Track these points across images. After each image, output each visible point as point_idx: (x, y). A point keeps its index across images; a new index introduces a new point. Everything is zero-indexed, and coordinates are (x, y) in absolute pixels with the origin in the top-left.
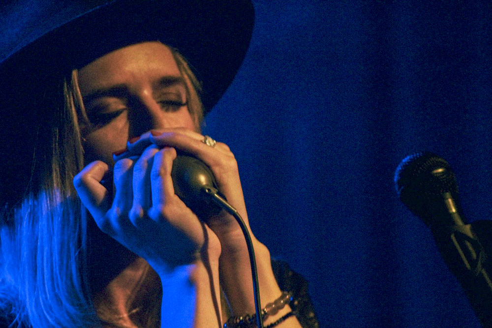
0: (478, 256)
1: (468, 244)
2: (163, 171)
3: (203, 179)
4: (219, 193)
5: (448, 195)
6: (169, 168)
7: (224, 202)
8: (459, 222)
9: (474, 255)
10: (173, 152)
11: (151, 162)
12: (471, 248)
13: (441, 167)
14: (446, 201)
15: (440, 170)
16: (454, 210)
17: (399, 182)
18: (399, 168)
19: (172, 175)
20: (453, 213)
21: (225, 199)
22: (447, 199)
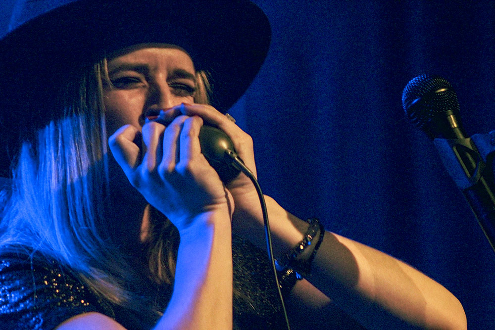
0: (477, 166)
1: (469, 155)
2: (191, 133)
3: (224, 145)
4: (238, 158)
5: (450, 112)
6: (197, 132)
7: (242, 164)
8: (461, 136)
9: (474, 165)
10: (201, 121)
11: (182, 126)
12: (470, 159)
13: (443, 87)
14: (449, 117)
15: (443, 90)
16: (456, 126)
17: (406, 100)
18: (406, 89)
19: (199, 137)
20: (455, 128)
21: (243, 163)
22: (450, 115)
